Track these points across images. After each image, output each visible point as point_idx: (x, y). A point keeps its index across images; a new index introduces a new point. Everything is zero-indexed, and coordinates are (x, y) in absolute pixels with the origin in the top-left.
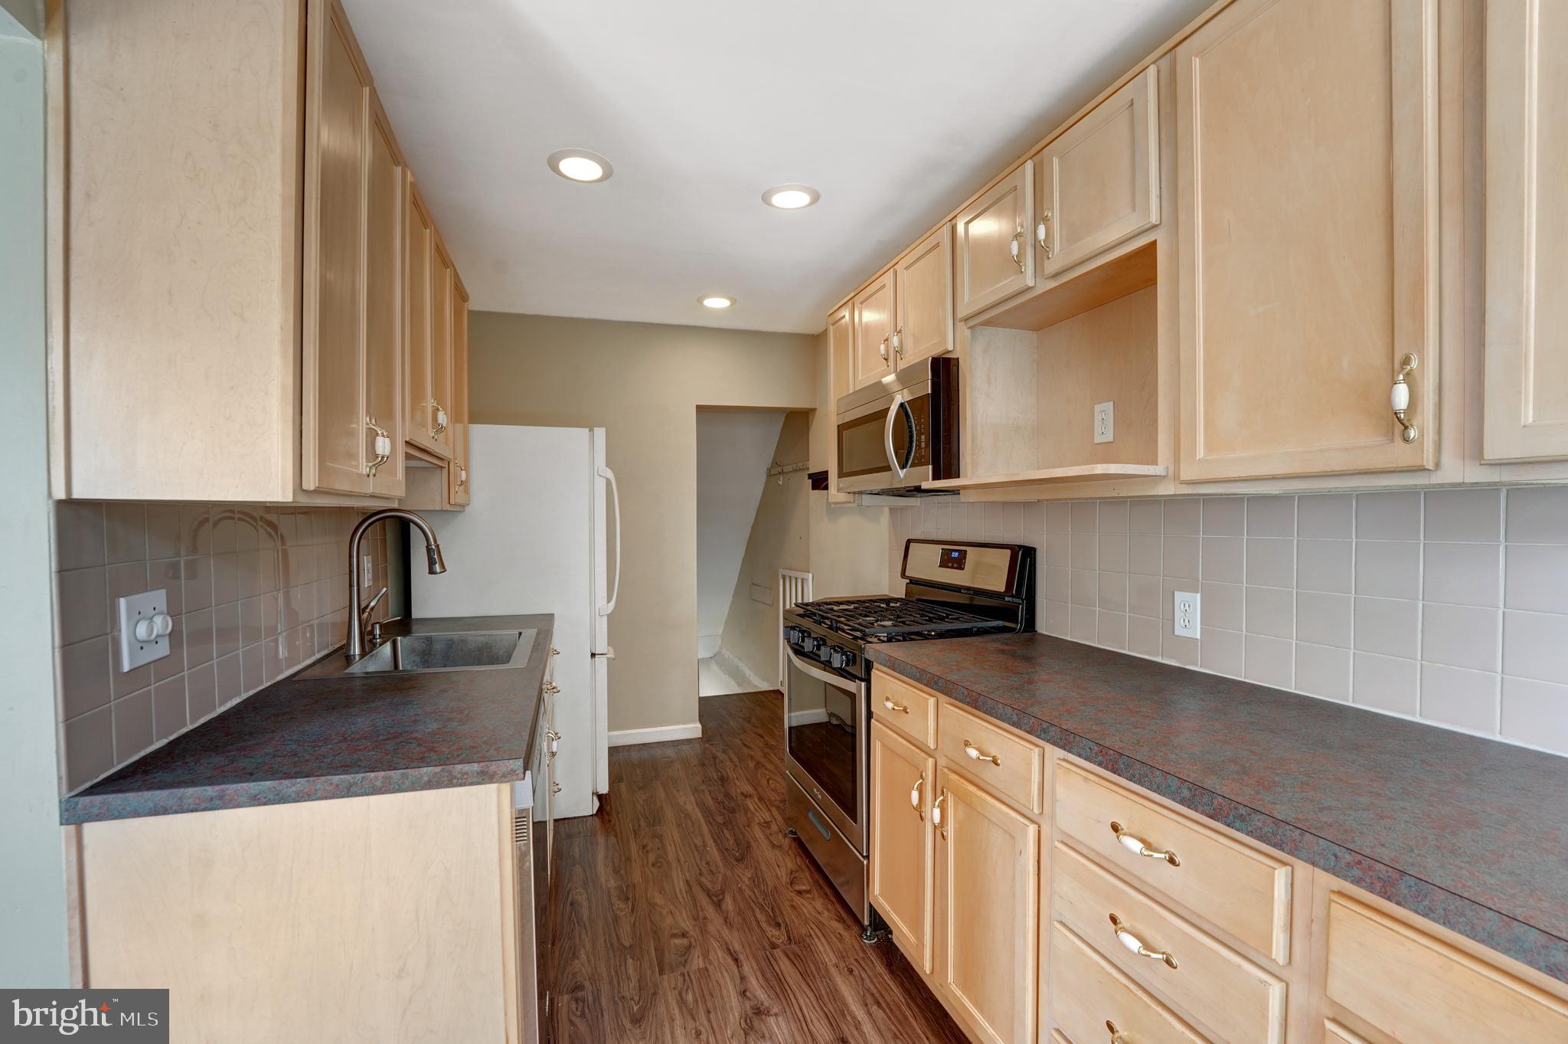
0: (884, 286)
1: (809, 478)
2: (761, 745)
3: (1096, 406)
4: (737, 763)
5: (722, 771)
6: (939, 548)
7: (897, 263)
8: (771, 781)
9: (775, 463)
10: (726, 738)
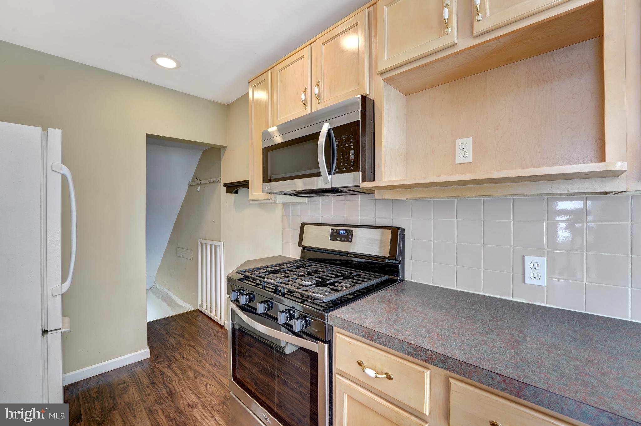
0: (303, 57)
1: (225, 186)
2: (195, 355)
3: (457, 140)
4: (180, 376)
5: (170, 386)
6: (329, 229)
7: (316, 41)
8: (208, 387)
9: (195, 178)
10: (168, 355)
